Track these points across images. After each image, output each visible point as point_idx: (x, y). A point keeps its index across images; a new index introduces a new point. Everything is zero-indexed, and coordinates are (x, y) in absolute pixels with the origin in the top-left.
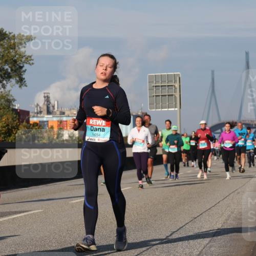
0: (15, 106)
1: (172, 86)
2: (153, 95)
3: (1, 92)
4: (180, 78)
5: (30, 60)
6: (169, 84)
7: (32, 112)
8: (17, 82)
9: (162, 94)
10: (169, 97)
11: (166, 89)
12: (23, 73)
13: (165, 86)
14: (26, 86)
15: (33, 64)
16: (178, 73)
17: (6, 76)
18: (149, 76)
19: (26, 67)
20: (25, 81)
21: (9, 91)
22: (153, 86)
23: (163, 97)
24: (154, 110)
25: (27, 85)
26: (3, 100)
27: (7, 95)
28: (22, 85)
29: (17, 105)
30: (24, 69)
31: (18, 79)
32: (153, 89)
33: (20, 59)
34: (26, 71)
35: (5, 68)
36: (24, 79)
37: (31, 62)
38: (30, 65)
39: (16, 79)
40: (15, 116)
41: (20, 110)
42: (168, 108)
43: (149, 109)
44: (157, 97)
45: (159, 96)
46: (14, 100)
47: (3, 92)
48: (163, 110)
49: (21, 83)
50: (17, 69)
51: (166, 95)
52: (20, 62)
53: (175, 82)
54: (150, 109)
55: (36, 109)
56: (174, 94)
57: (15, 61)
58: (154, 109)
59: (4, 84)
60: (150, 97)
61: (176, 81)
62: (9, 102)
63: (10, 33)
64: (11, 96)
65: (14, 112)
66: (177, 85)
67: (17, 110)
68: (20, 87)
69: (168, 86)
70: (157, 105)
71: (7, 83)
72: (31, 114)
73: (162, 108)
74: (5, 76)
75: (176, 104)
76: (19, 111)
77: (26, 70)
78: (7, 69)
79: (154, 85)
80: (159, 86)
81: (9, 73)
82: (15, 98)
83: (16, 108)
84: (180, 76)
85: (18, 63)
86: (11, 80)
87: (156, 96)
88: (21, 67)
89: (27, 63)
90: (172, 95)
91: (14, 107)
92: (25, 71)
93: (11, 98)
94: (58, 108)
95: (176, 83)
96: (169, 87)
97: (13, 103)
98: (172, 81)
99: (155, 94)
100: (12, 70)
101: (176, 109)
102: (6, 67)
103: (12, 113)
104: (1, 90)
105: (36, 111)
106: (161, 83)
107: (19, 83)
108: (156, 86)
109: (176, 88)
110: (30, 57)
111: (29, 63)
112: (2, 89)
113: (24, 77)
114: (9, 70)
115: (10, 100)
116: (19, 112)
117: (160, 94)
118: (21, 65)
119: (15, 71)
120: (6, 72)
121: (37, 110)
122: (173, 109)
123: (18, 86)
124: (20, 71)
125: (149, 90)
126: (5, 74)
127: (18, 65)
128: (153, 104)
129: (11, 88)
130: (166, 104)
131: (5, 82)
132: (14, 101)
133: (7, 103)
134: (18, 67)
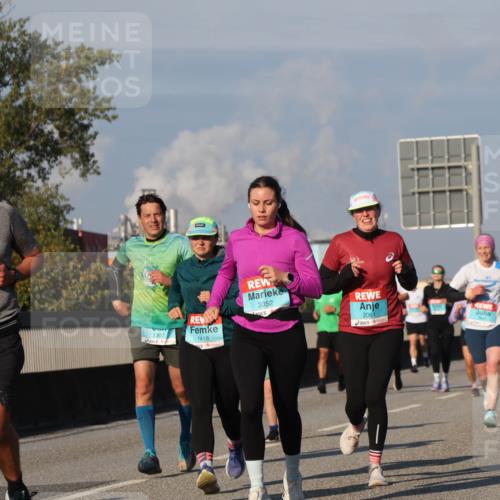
0: (72, 223)
1: (460, 167)
2: (412, 190)
3: (38, 189)
4: (478, 148)
5: (108, 109)
6: (452, 164)
7: (114, 238)
8: (76, 165)
9: (435, 189)
10: (454, 195)
11: (444, 175)
12: (89, 142)
13: (443, 168)
14: (99, 174)
15: (115, 117)
16: (476, 136)
17: (49, 148)
18: (401, 144)
19: (97, 125)
20: (95, 162)
21: (57, 186)
22: (413, 169)
23: (438, 196)
24: (416, 228)
25: (100, 170)
26: (41, 209)
27: (51, 196)
28: (88, 170)
29: (75, 220)
30: (91, 131)
31: (77, 156)
32: (412, 177)
33: (85, 107)
34: (98, 137)
35: (46, 131)
36: (93, 155)
37: (110, 114)
38: (109, 120)
39: (72, 157)
40: (72, 246)
41: (83, 232)
42: (451, 223)
43: (403, 227)
44: (423, 197)
45: (428, 193)
46: (69, 208)
47: (42, 190)
48: (437, 227)
49: (84, 165)
50: (76, 132)
51: (444, 192)
52: (82, 113)
53: (468, 157)
54: (405, 225)
55: (123, 228)
56: (465, 187)
57: (71, 113)
58: (415, 225)
59: (44, 169)
60: (403, 196)
61: (470, 155)
62: (58, 212)
63: (57, 44)
64: (62, 197)
65: (70, 239)
66: (472, 166)
67: (77, 232)
68: (83, 175)
69: (450, 168)
70: (422, 216)
71: (51, 167)
72: (110, 242)
73: (435, 224)
74: (45, 151)
75: (470, 212)
76: (80, 235)
77: (96, 134)
78: (51, 133)
79: (415, 166)
80: (426, 169)
81: (56, 142)
82: (69, 202)
83: (75, 227)
84: (480, 144)
85: (77, 117)
86: (61, 158)
87: (420, 193)
88: (86, 128)
89: (99, 117)
90: (461, 191)
91: (69, 226)
92: (94, 137)
93: (63, 203)
94: (176, 226)
95: (470, 160)
96: (452, 171)
97: (68, 217)
98: (459, 156)
99: (416, 189)
100: (62, 134)
101: (471, 225)
102: (49, 127)
103: (65, 241)
104: (36, 185)
105: (123, 235)
106: (432, 162)
107: (82, 167)
108: (419, 169)
109: (468, 174)
110: (109, 100)
111: (106, 117)
112: (39, 183)
113: (92, 150)
114: (56, 135)
115: (58, 207)
116: (80, 239)
117: (430, 189)
118: (86, 122)
119: (71, 137)
120: (48, 140)
121: (126, 231)
122: (463, 225)
123: (76, 173)
124: (81, 138)
125: (403, 178)
126: (45, 145)
127: (76, 122)
128: (414, 214)
129: (61, 179)
130: (445, 212)
131: (45, 164)
132: (68, 212)
133: (51, 216)
134: (76, 125)
